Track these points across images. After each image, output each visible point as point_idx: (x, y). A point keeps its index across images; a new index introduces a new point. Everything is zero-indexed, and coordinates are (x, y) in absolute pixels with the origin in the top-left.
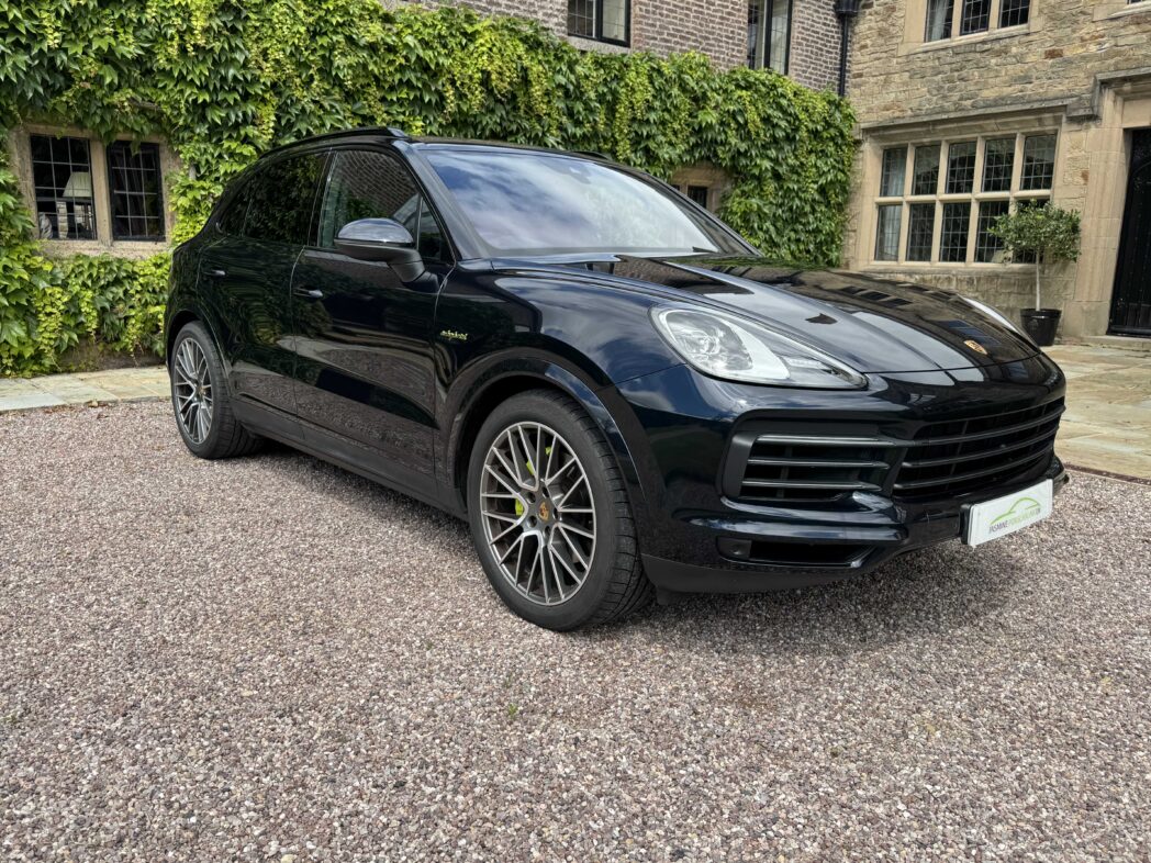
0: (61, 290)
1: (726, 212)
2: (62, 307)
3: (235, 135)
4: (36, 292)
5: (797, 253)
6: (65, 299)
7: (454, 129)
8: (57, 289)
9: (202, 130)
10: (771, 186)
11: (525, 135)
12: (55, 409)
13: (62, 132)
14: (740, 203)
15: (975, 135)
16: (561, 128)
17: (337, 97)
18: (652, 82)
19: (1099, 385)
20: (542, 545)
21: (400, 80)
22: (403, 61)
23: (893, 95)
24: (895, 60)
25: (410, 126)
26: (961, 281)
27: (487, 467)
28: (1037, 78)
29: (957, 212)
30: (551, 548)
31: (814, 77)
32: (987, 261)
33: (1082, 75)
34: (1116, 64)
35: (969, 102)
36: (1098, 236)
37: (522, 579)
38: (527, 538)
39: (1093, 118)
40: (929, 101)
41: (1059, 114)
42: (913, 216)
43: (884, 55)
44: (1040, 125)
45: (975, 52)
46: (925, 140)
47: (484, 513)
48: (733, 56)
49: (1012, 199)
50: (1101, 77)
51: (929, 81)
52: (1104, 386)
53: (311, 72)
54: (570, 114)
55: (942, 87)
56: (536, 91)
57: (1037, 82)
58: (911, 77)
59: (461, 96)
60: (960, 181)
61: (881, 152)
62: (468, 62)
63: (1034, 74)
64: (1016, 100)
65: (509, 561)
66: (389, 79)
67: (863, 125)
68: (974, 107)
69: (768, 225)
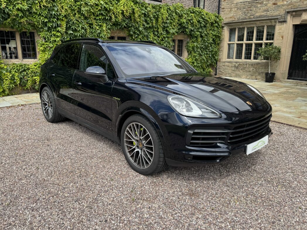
0: (9, 73)
1: (188, 47)
2: (10, 78)
3: (55, 30)
4: (2, 74)
5: (207, 57)
6: (11, 76)
7: (114, 26)
8: (8, 73)
9: (46, 28)
10: (200, 39)
11: (134, 27)
12: (10, 107)
13: (8, 30)
14: (191, 44)
15: (254, 25)
16: (143, 25)
17: (82, 18)
18: (168, 12)
19: (284, 95)
20: (140, 153)
21: (100, 13)
22: (100, 8)
23: (232, 14)
24: (233, 5)
25: (102, 26)
26: (250, 65)
27: (126, 133)
28: (270, 11)
29: (249, 46)
30: (143, 155)
31: (211, 9)
32: (257, 59)
33: (282, 10)
34: (291, 7)
35: (252, 17)
36: (285, 53)
37: (135, 161)
38: (136, 151)
39: (285, 22)
40: (242, 16)
41: (276, 20)
42: (237, 47)
43: (230, 3)
44: (271, 23)
45: (254, 3)
46: (241, 27)
47: (125, 144)
48: (190, 4)
49: (263, 43)
50: (287, 10)
51: (242, 11)
52: (285, 95)
53: (75, 12)
54: (146, 21)
55: (245, 12)
56: (136, 15)
57: (271, 11)
58: (237, 9)
59: (116, 17)
60: (250, 38)
61: (229, 30)
62: (118, 8)
63: (270, 9)
64: (265, 16)
65: (132, 156)
66: (97, 13)
67: (224, 22)
68: (254, 18)
69: (199, 50)
